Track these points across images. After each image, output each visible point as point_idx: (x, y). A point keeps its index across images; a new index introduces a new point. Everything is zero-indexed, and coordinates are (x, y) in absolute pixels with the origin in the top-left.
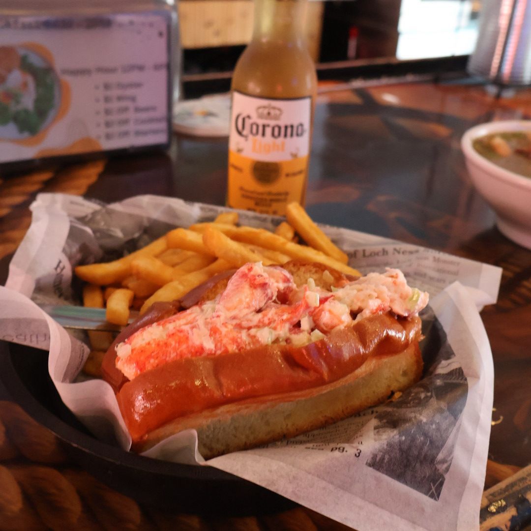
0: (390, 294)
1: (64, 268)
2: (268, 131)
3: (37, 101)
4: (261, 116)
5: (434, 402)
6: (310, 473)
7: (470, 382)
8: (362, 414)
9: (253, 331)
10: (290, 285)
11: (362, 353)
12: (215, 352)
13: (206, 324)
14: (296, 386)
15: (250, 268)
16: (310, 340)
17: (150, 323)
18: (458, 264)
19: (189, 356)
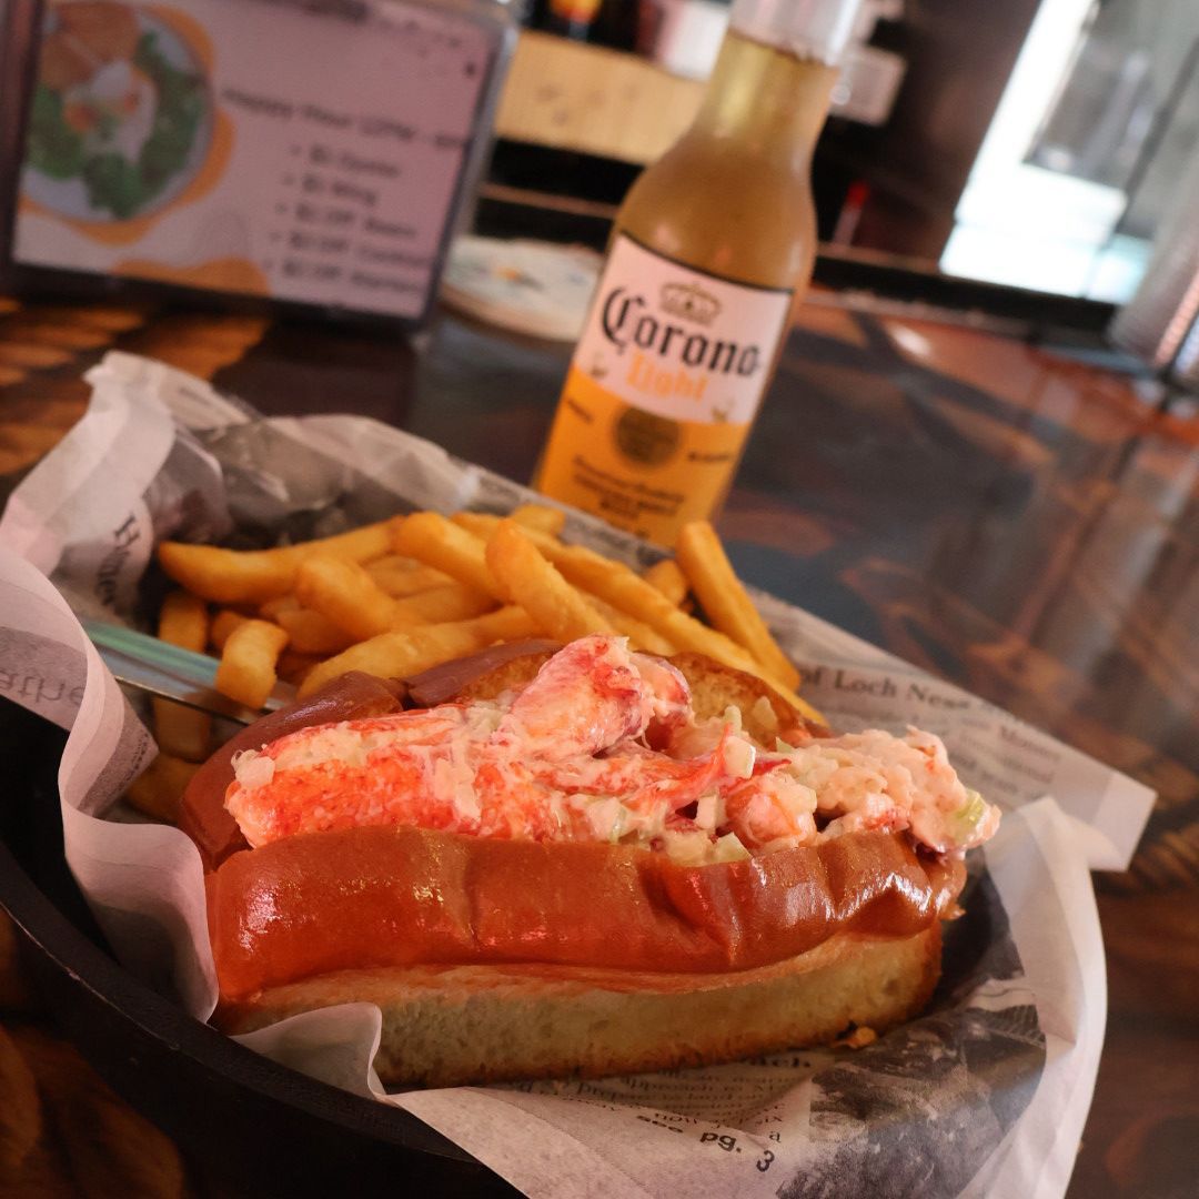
0: (915, 790)
1: (137, 536)
2: (677, 344)
3: (153, 147)
4: (668, 307)
5: (961, 1077)
6: (640, 1184)
7: (1051, 1046)
8: (769, 1060)
9: (579, 800)
10: (685, 709)
11: (828, 916)
12: (479, 827)
13: (472, 753)
14: (657, 960)
15: (602, 645)
16: (710, 855)
17: (333, 718)
18: (1057, 757)
19: (414, 822)
